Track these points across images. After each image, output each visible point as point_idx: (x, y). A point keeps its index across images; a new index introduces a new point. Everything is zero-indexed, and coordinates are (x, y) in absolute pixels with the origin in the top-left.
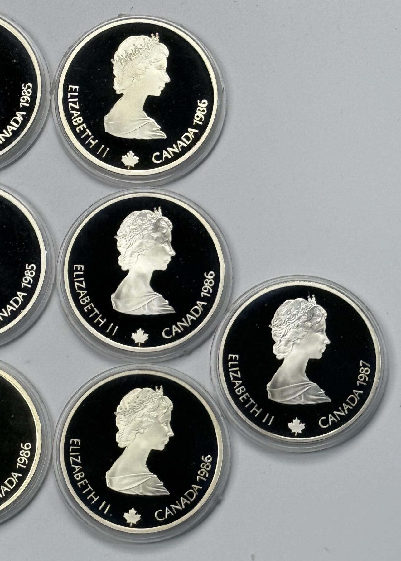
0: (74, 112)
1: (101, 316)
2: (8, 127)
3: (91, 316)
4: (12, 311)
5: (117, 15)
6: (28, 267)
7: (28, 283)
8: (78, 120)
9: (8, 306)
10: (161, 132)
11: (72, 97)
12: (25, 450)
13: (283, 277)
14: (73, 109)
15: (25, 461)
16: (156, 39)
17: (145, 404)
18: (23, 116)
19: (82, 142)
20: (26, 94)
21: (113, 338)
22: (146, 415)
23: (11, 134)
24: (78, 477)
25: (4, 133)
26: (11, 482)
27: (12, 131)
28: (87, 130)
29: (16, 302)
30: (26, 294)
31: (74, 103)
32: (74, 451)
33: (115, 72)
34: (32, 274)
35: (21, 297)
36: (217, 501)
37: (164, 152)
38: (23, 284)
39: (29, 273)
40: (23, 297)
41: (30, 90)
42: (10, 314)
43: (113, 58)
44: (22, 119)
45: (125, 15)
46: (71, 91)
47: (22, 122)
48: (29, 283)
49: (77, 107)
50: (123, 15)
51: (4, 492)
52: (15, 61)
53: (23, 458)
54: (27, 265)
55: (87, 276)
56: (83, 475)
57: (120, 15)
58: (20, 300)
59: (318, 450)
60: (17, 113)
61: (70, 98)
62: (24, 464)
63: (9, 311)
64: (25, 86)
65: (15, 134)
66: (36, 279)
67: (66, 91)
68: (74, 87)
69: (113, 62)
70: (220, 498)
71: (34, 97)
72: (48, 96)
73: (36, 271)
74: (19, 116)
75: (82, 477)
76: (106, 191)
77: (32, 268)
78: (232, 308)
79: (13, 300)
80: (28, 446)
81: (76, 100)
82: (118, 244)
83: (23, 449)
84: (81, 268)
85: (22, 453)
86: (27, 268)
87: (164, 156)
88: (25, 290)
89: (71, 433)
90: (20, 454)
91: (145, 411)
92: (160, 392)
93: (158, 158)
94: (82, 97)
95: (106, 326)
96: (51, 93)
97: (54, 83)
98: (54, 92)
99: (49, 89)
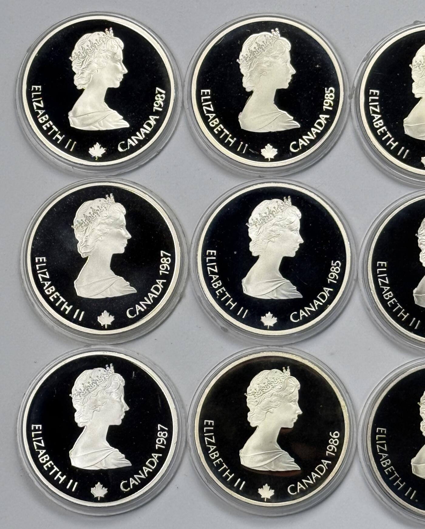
0: (375, 115)
1: (403, 310)
2: (312, 129)
3: (394, 310)
4: (319, 305)
5: (412, 22)
6: (334, 263)
8: (379, 123)
9: (315, 301)
11: (373, 101)
12: (334, 439)
14: (374, 112)
15: (334, 449)
18: (326, 119)
19: (383, 144)
20: (329, 98)
21: (416, 332)
23: (315, 136)
24: (384, 464)
25: (308, 135)
26: (321, 470)
27: (317, 133)
28: (388, 132)
29: (323, 297)
30: (331, 290)
31: (375, 106)
32: (380, 439)
33: (414, 77)
34: (337, 270)
35: (327, 292)
38: (329, 280)
39: (335, 269)
40: (330, 292)
41: (333, 94)
42: (317, 308)
43: (411, 63)
44: (326, 122)
45: (421, 23)
46: (372, 95)
47: (325, 124)
48: (335, 279)
49: (378, 110)
50: (418, 22)
51: (315, 479)
52: (318, 66)
53: (332, 446)
54: (332, 262)
55: (390, 272)
56: (390, 462)
57: (416, 23)
58: (327, 295)
60: (321, 116)
61: (371, 102)
62: (333, 452)
63: (316, 305)
64: (328, 90)
65: (319, 136)
66: (342, 275)
67: (367, 95)
68: (375, 91)
69: (411, 67)
71: (336, 101)
72: (348, 100)
73: (341, 268)
74: (323, 119)
75: (388, 464)
77: (338, 264)
79: (319, 295)
80: (336, 435)
81: (377, 103)
82: (419, 242)
83: (332, 438)
84: (384, 264)
85: (332, 441)
86: (332, 264)
88: (331, 285)
89: (378, 422)
90: (330, 442)
94: (383, 101)
95: (409, 320)
96: (350, 97)
97: (353, 87)
98: (354, 96)
99: (348, 93)
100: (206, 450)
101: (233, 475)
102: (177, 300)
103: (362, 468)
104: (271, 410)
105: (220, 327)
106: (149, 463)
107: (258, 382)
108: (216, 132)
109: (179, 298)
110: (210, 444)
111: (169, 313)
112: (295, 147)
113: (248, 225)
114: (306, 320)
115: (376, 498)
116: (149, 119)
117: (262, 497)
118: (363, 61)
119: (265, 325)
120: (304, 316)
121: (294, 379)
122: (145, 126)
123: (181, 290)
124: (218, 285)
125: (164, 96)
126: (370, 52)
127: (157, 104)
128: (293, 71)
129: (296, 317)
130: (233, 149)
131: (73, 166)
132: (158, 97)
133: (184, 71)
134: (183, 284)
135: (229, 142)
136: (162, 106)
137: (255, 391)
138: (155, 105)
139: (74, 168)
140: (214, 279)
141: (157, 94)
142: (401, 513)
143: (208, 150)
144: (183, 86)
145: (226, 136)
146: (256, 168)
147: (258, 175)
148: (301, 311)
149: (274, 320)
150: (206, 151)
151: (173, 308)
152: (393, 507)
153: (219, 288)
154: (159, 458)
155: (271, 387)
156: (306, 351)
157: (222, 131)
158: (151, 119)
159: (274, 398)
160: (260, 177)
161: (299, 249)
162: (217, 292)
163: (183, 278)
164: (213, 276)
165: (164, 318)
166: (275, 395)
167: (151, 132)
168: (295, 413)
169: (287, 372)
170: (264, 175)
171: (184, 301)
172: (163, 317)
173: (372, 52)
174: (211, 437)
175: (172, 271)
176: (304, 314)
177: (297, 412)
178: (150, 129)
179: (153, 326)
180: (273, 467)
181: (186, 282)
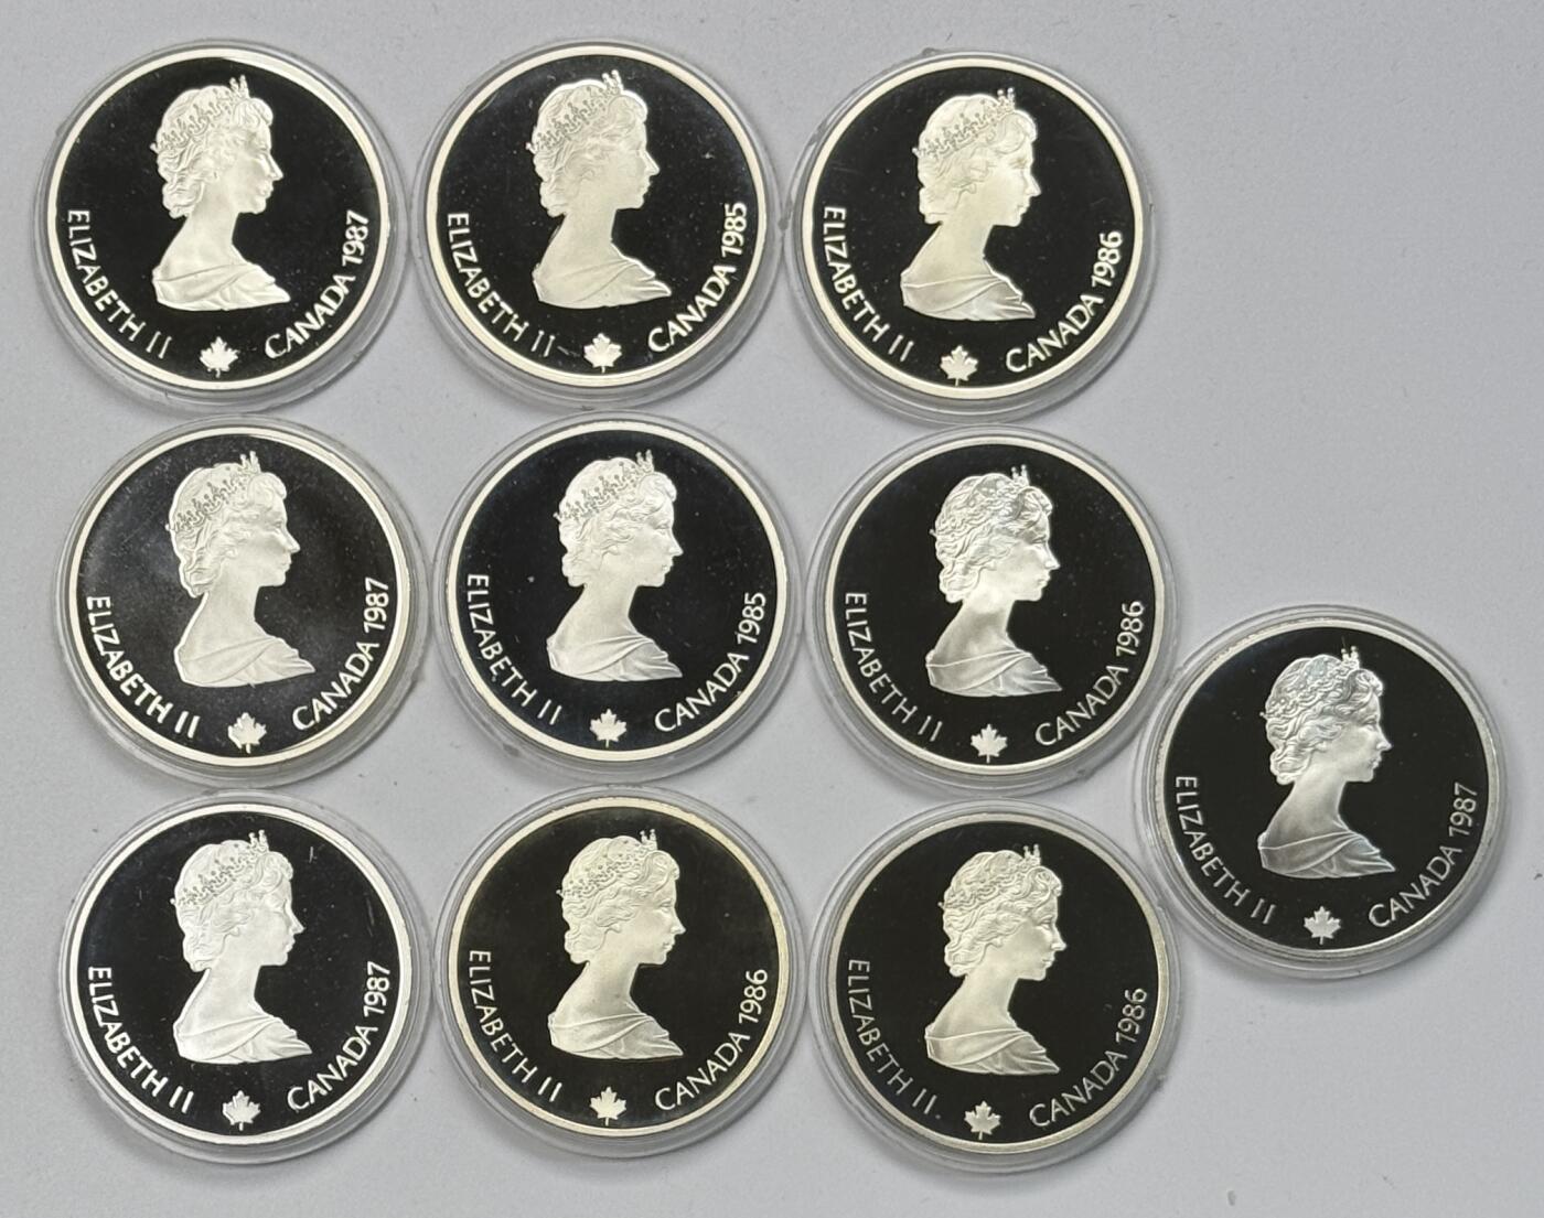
0: (837, 265)
1: (905, 700)
2: (698, 299)
3: (884, 701)
4: (718, 693)
5: (920, 52)
6: (750, 599)
7: (750, 635)
8: (846, 282)
9: (709, 683)
10: (1024, 304)
11: (833, 232)
12: (756, 986)
13: (1283, 610)
14: (836, 258)
15: (756, 1008)
16: (1008, 100)
17: (1003, 885)
18: (728, 275)
19: (856, 328)
20: (734, 226)
21: (933, 748)
22: (1007, 909)
23: (704, 315)
24: (866, 1038)
25: (689, 313)
26: (728, 1053)
27: (708, 308)
28: (866, 303)
29: (727, 674)
30: (746, 658)
31: (838, 244)
32: (857, 984)
33: (923, 176)
34: (757, 613)
35: (735, 663)
36: (1155, 1084)
37: (1031, 346)
38: (740, 636)
39: (752, 611)
40: (741, 663)
41: (741, 219)
42: (713, 700)
43: (916, 143)
44: (727, 283)
45: (938, 52)
46: (831, 218)
47: (727, 287)
48: (752, 634)
49: (844, 254)
50: (933, 50)
51: (715, 1073)
52: (708, 156)
53: (752, 1002)
54: (747, 595)
55: (874, 616)
56: (879, 1035)
57: (927, 52)
58: (735, 670)
59: (1363, 972)
60: (717, 269)
61: (828, 235)
62: (754, 1014)
63: (711, 692)
64: (731, 210)
65: (714, 314)
66: (767, 624)
67: (819, 219)
68: (836, 210)
69: (917, 154)
70: (1160, 1077)
71: (750, 233)
72: (778, 233)
73: (765, 608)
74: (721, 274)
75: (875, 1039)
76: (905, 435)
77: (759, 601)
78: (1178, 679)
79: (718, 670)
80: (761, 977)
81: (842, 238)
82: (938, 547)
83: (751, 984)
84: (861, 599)
85: (750, 992)
86: (746, 602)
87: (1031, 356)
88: (744, 647)
89: (850, 948)
90: (746, 993)
91: (1004, 899)
92: (1034, 858)
93: (1018, 360)
94: (852, 232)
95: (917, 721)
96: (783, 225)
97: (789, 201)
98: (790, 221)
99: (778, 216)
100: (473, 1016)
101: (535, 1069)
102: (407, 688)
103: (819, 1047)
104: (617, 926)
105: (502, 748)
106: (351, 1046)
107: (587, 865)
108: (484, 310)
109: (409, 683)
110: (484, 1001)
111: (388, 717)
112: (661, 339)
113: (558, 518)
114: (690, 726)
115: (850, 1113)
116: (334, 283)
117: (600, 1116)
118: (810, 144)
119: (600, 738)
120: (685, 718)
121: (667, 856)
122: (324, 298)
123: (412, 665)
124: (494, 652)
125: (365, 230)
126: (826, 121)
127: (350, 247)
128: (653, 168)
129: (669, 719)
130: (522, 347)
131: (167, 392)
132: (352, 233)
133: (410, 171)
134: (417, 651)
135: (513, 332)
136: (362, 253)
137: (581, 885)
138: (345, 250)
139: (170, 396)
140: (486, 639)
141: (349, 226)
142: (905, 1143)
143: (468, 350)
144: (409, 207)
145: (507, 317)
146: (575, 390)
147: (579, 406)
148: (679, 706)
149: (621, 728)
150: (463, 352)
151: (396, 705)
152: (890, 1133)
153: (497, 658)
154: (371, 1036)
155: (615, 874)
156: (692, 794)
157: (497, 308)
158: (338, 282)
159: (622, 900)
160: (584, 409)
161: (674, 569)
162: (492, 668)
163: (417, 639)
164: (483, 632)
165: (378, 728)
166: (625, 893)
167: (338, 311)
168: (669, 931)
169: (651, 843)
170: (594, 405)
171: (421, 688)
172: (376, 726)
173: (828, 123)
174: (484, 988)
175: (390, 624)
176: (686, 712)
177: (674, 929)
178: (335, 306)
179: (354, 746)
180: (622, 1050)
181: (426, 649)
